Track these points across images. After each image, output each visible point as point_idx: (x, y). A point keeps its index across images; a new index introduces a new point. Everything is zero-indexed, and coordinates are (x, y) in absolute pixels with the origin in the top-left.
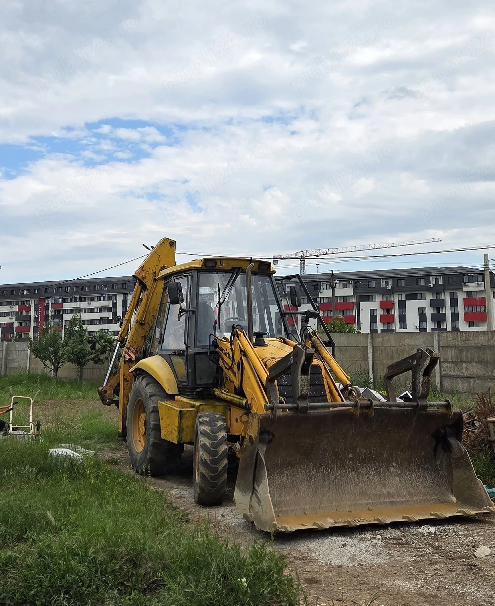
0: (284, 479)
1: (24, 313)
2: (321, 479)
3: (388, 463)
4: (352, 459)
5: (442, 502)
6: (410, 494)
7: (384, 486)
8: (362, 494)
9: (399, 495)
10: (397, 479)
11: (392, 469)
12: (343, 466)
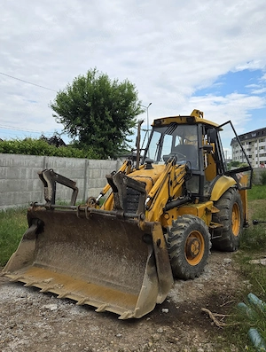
11: (122, 260)
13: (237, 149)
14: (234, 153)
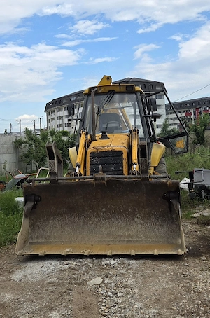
0: (56, 223)
1: (188, 117)
2: (82, 223)
3: (133, 215)
4: (105, 212)
5: (170, 244)
6: (146, 237)
7: (128, 230)
8: (109, 234)
9: (137, 237)
10: (139, 226)
11: (136, 219)
12: (98, 216)
13: (53, 116)
14: (49, 121)
